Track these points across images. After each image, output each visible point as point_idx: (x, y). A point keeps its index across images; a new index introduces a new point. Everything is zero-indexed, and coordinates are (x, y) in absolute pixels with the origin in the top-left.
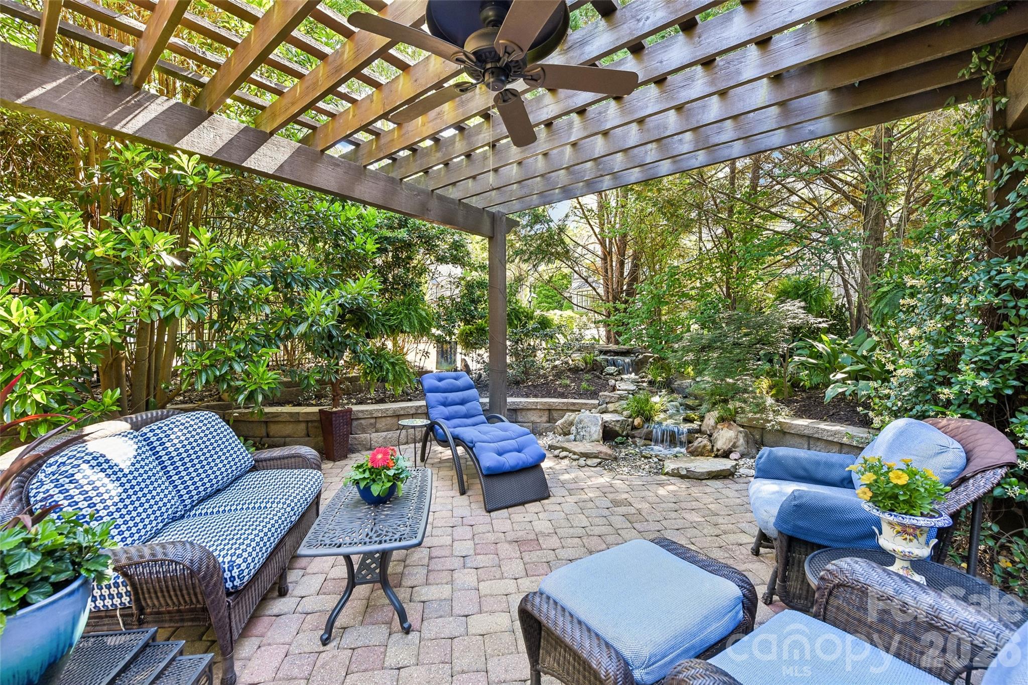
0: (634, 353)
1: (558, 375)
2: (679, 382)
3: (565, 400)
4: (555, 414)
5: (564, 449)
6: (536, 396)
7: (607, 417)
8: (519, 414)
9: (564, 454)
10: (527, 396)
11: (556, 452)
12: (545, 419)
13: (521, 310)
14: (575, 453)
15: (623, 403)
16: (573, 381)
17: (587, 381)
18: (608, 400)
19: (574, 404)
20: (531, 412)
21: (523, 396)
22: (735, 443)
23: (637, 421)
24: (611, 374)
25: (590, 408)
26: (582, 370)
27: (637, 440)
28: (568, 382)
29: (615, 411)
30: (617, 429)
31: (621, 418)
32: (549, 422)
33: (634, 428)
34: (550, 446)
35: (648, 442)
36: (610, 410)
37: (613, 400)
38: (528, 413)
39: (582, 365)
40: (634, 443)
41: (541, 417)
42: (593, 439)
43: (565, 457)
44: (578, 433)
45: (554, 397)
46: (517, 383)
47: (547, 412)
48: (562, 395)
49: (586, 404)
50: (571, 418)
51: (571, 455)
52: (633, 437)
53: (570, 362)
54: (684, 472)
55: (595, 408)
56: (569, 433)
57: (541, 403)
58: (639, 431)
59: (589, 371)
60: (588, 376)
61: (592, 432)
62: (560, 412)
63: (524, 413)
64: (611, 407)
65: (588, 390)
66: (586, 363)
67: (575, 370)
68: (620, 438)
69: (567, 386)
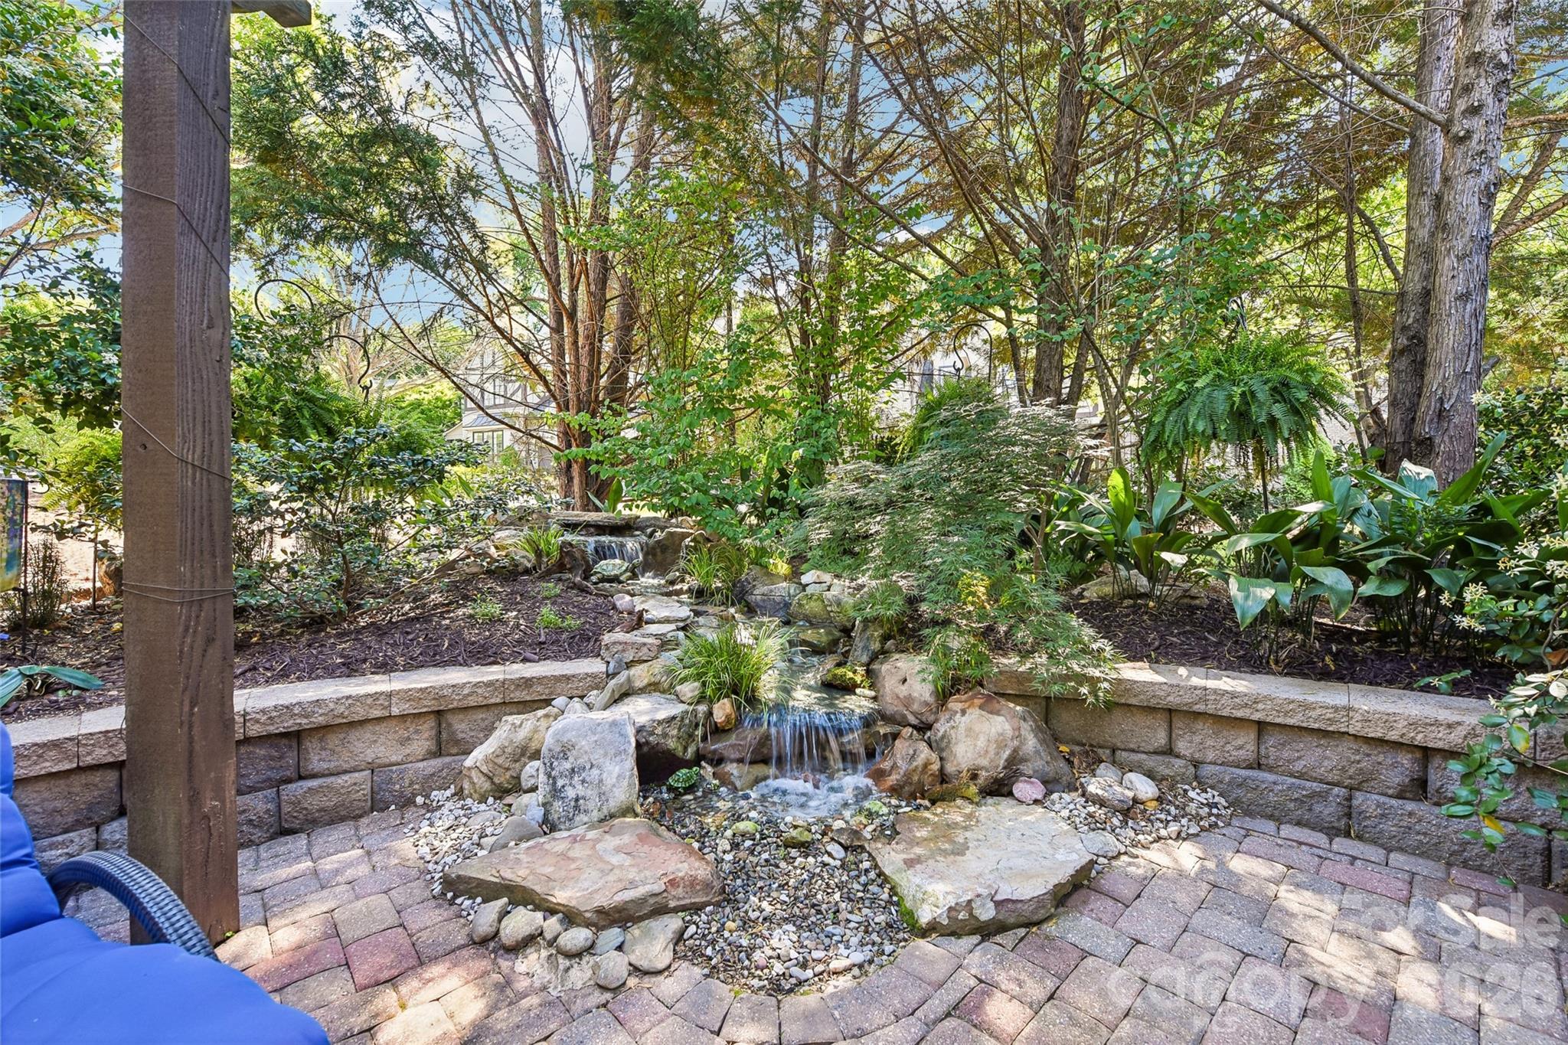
0: (642, 529)
1: (462, 589)
2: (765, 589)
3: (494, 673)
4: (461, 726)
5: (519, 896)
6: (385, 667)
7: (643, 710)
8: (311, 745)
9: (521, 922)
10: (350, 668)
11: (486, 915)
12: (422, 743)
13: (334, 405)
14: (571, 918)
15: (670, 657)
16: (509, 604)
17: (554, 600)
18: (629, 656)
19: (527, 683)
20: (366, 733)
21: (331, 673)
22: (1015, 751)
23: (722, 710)
24: (615, 579)
25: (579, 690)
26: (527, 571)
27: (732, 768)
28: (495, 608)
29: (652, 688)
30: (672, 744)
31: (677, 709)
32: (438, 752)
33: (718, 731)
34: (448, 883)
35: (760, 770)
36: (638, 684)
37: (644, 653)
38: (354, 734)
39: (525, 557)
40: (725, 780)
41: (404, 741)
42: (613, 805)
43: (530, 941)
44: (556, 792)
45: (454, 662)
46: (316, 623)
47: (427, 727)
48: (483, 654)
49: (567, 678)
50: (522, 734)
51: (552, 924)
52: (718, 761)
53: (493, 551)
54: (986, 913)
55: (599, 686)
56: (516, 787)
57: (406, 695)
58: (733, 739)
59: (546, 576)
60: (552, 588)
61: (609, 780)
62: (480, 715)
63: (333, 740)
64: (640, 675)
65: (560, 630)
66: (538, 553)
67: (509, 574)
68: (683, 772)
69: (493, 621)
